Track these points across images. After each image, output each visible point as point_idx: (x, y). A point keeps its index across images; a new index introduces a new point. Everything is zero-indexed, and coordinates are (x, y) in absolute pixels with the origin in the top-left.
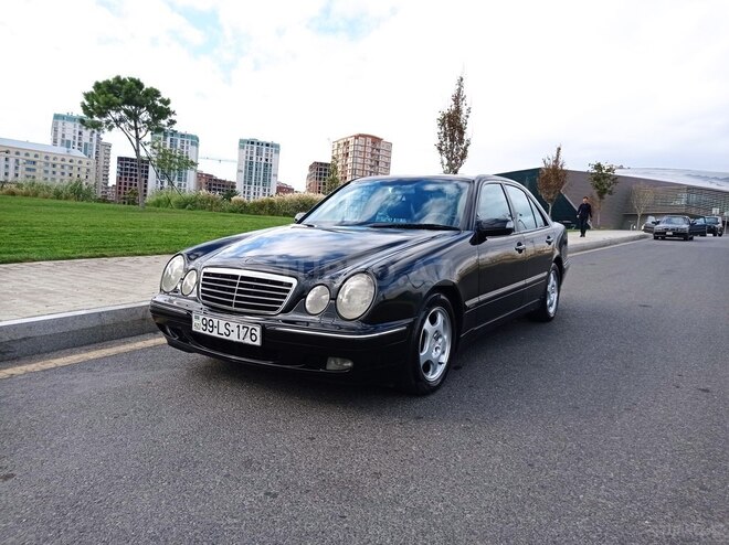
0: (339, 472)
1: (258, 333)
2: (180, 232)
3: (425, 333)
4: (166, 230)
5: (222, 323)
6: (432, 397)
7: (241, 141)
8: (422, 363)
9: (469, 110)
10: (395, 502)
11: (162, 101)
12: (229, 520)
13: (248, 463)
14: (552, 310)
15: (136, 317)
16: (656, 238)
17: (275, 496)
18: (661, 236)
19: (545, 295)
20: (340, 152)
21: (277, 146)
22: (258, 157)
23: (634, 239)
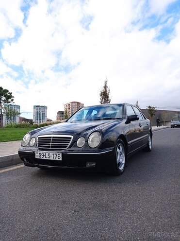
0: (99, 201)
1: (61, 156)
2: (17, 134)
3: (118, 153)
4: (13, 134)
5: (47, 154)
6: (122, 176)
7: (34, 106)
8: (118, 163)
9: (109, 90)
10: (124, 210)
11: (9, 93)
12: (64, 221)
13: (64, 202)
14: (150, 147)
15: (9, 159)
16: (171, 127)
17: (78, 212)
18: (173, 126)
19: (148, 142)
20: (67, 108)
21: (46, 107)
22: (40, 111)
23: (165, 128)
